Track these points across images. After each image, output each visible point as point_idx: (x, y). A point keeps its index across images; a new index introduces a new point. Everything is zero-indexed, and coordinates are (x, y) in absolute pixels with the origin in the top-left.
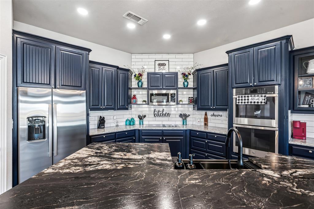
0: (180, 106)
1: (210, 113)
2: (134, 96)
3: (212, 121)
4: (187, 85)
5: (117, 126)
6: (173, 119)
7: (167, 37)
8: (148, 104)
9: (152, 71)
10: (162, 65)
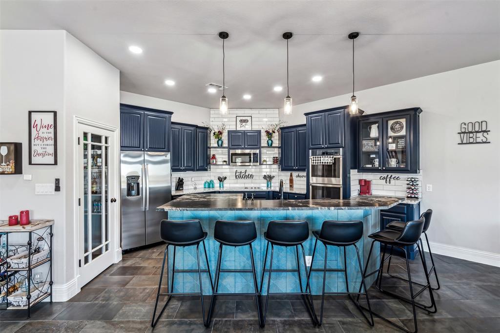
0: (263, 166)
1: (295, 174)
2: (214, 156)
3: (298, 182)
4: (272, 144)
5: (195, 188)
6: (257, 181)
7: (247, 97)
8: (229, 165)
9: (233, 128)
10: (244, 122)
